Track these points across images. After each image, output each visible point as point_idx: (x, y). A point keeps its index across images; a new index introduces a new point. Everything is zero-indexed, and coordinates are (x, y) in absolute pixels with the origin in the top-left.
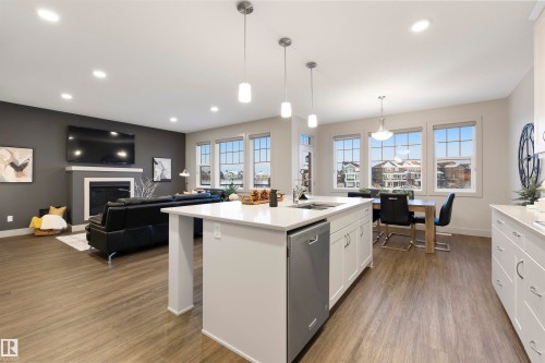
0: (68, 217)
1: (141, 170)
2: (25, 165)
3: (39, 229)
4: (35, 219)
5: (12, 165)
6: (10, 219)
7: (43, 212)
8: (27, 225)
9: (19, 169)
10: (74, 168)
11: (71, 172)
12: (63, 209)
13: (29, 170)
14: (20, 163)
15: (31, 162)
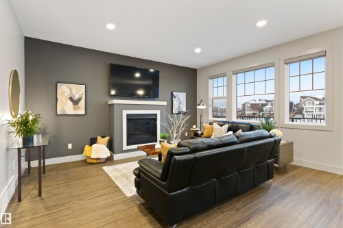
0: (110, 146)
1: (165, 103)
2: (80, 99)
3: (90, 157)
4: (87, 147)
5: (71, 99)
6: (70, 146)
7: (93, 141)
8: (81, 152)
9: (75, 102)
10: (115, 101)
11: (112, 105)
12: (107, 138)
13: (82, 104)
14: (76, 98)
15: (84, 97)
